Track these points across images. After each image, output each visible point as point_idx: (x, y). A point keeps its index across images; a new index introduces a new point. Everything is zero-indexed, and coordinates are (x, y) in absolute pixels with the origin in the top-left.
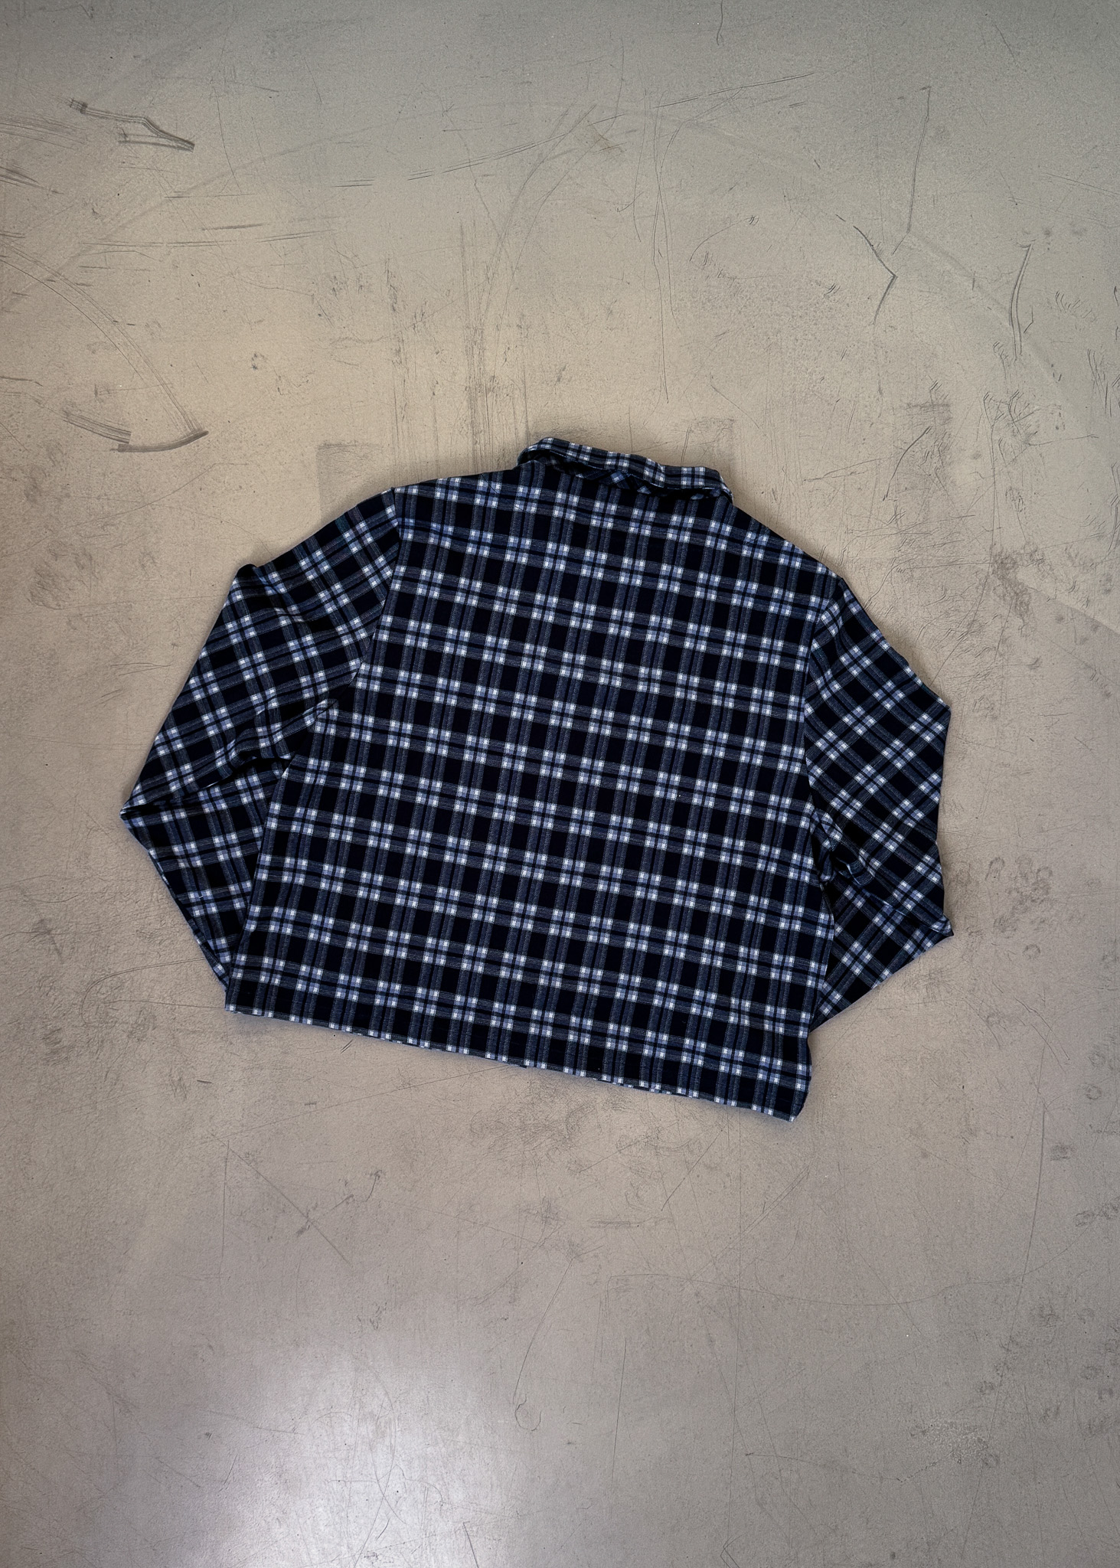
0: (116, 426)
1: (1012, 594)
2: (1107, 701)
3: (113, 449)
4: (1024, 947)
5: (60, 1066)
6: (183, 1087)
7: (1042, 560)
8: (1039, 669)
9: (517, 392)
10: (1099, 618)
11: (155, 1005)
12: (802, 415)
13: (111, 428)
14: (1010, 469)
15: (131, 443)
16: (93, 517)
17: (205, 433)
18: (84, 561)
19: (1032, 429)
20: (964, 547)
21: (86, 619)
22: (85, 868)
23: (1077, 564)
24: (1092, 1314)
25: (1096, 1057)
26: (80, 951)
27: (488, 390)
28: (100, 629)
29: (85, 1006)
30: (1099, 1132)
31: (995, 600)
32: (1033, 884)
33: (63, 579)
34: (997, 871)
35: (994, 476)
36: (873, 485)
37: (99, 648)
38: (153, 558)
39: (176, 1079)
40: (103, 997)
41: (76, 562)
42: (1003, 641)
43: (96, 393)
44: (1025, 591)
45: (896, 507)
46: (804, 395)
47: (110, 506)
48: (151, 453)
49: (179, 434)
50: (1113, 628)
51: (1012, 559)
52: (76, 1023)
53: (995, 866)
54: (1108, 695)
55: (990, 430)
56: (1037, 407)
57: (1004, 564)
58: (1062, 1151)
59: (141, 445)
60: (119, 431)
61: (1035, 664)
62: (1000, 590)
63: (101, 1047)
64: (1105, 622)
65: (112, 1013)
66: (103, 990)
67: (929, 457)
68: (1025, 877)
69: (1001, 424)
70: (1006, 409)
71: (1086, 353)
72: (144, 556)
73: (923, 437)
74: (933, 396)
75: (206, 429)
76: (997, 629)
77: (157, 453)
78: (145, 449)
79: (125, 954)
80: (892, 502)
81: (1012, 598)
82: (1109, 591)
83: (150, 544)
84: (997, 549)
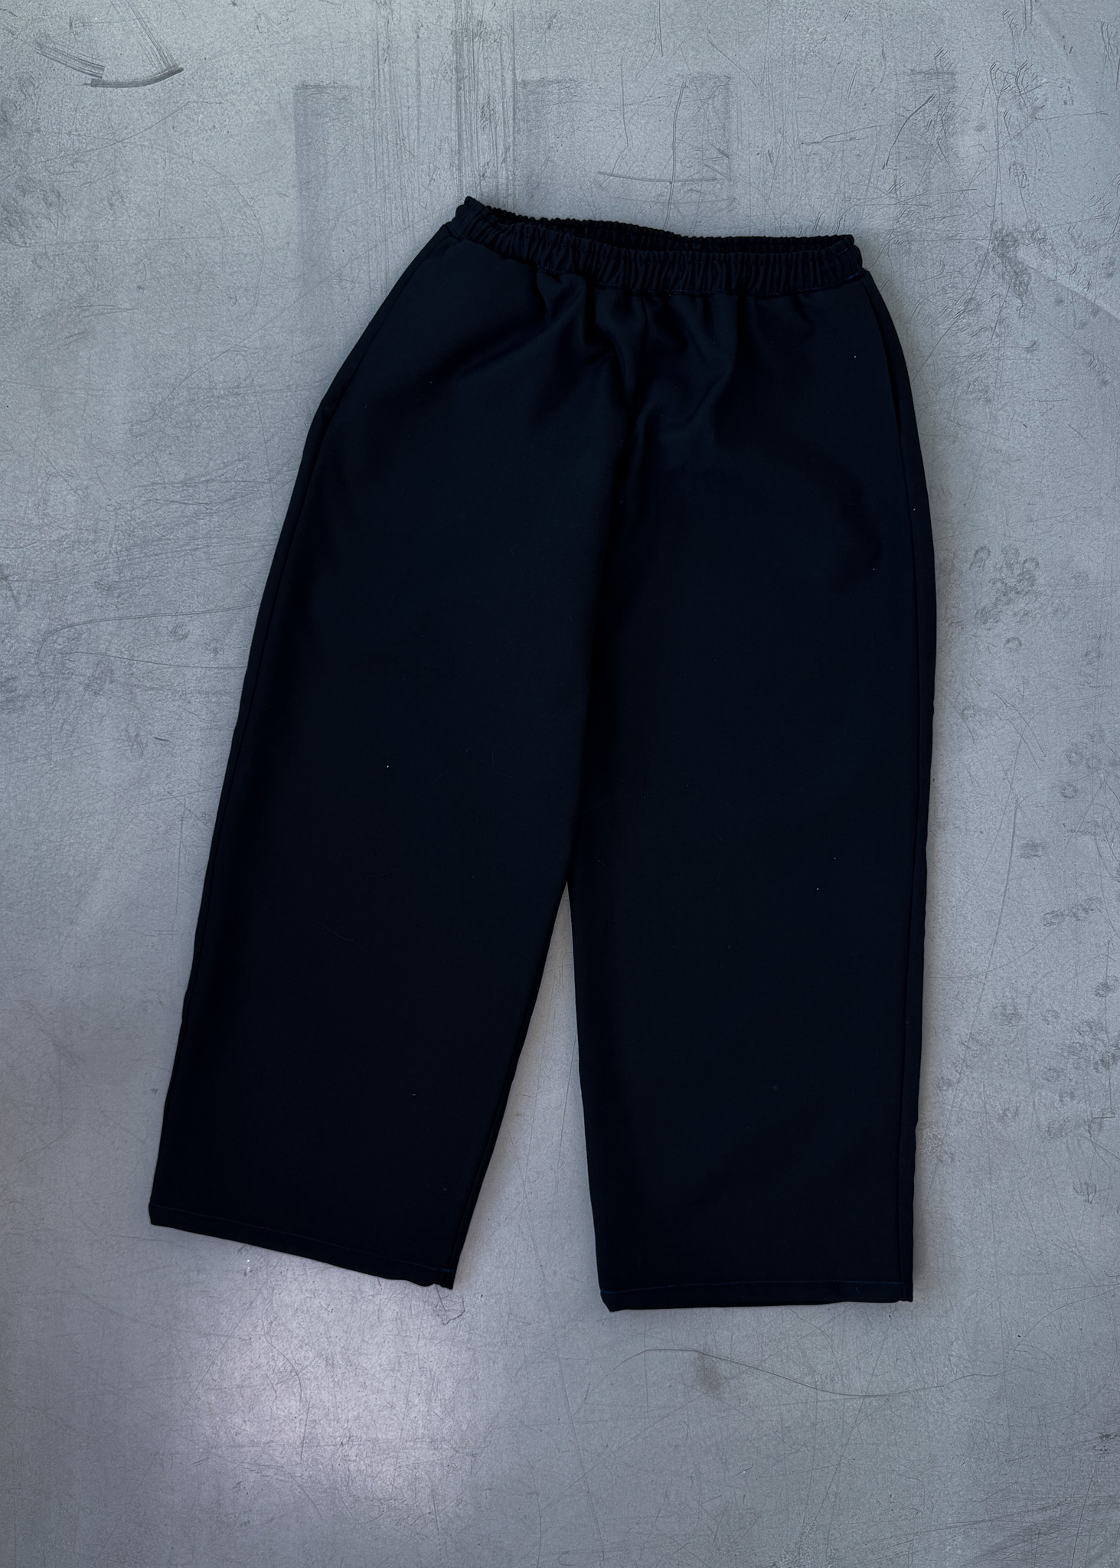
0: (90, 60)
1: (1012, 274)
2: (1103, 388)
3: (86, 84)
4: (1004, 641)
5: (16, 715)
6: (140, 743)
7: (1044, 240)
8: (1036, 353)
9: (506, 37)
10: (1099, 302)
11: (112, 659)
12: (801, 76)
13: (85, 62)
14: (1015, 142)
15: (104, 78)
16: (63, 152)
17: (180, 70)
18: (53, 198)
19: (1039, 103)
20: (964, 221)
21: (52, 258)
22: (44, 515)
23: (1080, 245)
24: (1057, 1016)
25: (1074, 754)
26: (37, 598)
27: (475, 35)
28: (65, 269)
29: (42, 655)
30: (1072, 831)
31: (993, 279)
32: (1018, 576)
33: (30, 216)
34: (982, 560)
35: (998, 148)
36: (872, 151)
37: (64, 288)
38: (122, 197)
39: (133, 735)
40: (59, 647)
41: (44, 200)
42: (1000, 321)
43: (71, 24)
44: (1025, 270)
45: (896, 176)
46: (804, 54)
47: (81, 142)
48: (124, 89)
49: (153, 70)
50: (1114, 313)
51: (1013, 237)
52: (32, 672)
53: (982, 555)
54: (1105, 383)
55: (996, 102)
56: (1045, 80)
57: (1004, 242)
58: (1032, 848)
59: (114, 80)
60: (93, 65)
61: (1032, 347)
62: (999, 268)
63: (57, 699)
64: (1106, 307)
65: (69, 665)
66: (60, 640)
67: (931, 127)
68: (1010, 567)
69: (1007, 96)
70: (1013, 81)
71: (1098, 25)
72: (113, 195)
73: (927, 105)
74: (938, 63)
75: (181, 66)
76: (994, 309)
77: (130, 89)
78: (118, 85)
79: (82, 605)
80: (892, 171)
81: (1011, 279)
82: (1112, 274)
83: (119, 184)
84: (998, 226)
